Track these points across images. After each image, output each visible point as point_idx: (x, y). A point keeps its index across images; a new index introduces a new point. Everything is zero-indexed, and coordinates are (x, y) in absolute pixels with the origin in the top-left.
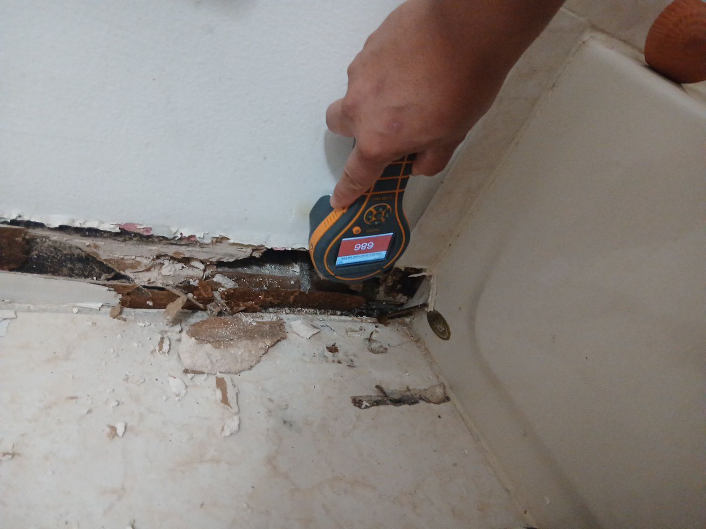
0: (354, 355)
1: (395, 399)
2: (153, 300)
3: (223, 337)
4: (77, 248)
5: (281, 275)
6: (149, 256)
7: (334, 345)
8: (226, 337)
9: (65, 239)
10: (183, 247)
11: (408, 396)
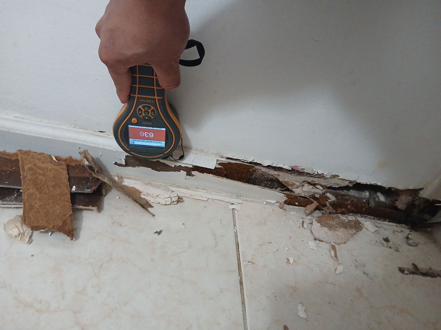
0: (399, 245)
1: (423, 273)
2: (298, 202)
3: (332, 225)
4: (272, 175)
5: (359, 196)
6: (299, 181)
7: (387, 238)
8: (334, 225)
9: (267, 171)
10: (316, 178)
11: (430, 272)
